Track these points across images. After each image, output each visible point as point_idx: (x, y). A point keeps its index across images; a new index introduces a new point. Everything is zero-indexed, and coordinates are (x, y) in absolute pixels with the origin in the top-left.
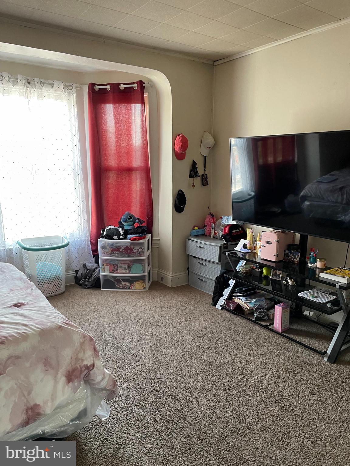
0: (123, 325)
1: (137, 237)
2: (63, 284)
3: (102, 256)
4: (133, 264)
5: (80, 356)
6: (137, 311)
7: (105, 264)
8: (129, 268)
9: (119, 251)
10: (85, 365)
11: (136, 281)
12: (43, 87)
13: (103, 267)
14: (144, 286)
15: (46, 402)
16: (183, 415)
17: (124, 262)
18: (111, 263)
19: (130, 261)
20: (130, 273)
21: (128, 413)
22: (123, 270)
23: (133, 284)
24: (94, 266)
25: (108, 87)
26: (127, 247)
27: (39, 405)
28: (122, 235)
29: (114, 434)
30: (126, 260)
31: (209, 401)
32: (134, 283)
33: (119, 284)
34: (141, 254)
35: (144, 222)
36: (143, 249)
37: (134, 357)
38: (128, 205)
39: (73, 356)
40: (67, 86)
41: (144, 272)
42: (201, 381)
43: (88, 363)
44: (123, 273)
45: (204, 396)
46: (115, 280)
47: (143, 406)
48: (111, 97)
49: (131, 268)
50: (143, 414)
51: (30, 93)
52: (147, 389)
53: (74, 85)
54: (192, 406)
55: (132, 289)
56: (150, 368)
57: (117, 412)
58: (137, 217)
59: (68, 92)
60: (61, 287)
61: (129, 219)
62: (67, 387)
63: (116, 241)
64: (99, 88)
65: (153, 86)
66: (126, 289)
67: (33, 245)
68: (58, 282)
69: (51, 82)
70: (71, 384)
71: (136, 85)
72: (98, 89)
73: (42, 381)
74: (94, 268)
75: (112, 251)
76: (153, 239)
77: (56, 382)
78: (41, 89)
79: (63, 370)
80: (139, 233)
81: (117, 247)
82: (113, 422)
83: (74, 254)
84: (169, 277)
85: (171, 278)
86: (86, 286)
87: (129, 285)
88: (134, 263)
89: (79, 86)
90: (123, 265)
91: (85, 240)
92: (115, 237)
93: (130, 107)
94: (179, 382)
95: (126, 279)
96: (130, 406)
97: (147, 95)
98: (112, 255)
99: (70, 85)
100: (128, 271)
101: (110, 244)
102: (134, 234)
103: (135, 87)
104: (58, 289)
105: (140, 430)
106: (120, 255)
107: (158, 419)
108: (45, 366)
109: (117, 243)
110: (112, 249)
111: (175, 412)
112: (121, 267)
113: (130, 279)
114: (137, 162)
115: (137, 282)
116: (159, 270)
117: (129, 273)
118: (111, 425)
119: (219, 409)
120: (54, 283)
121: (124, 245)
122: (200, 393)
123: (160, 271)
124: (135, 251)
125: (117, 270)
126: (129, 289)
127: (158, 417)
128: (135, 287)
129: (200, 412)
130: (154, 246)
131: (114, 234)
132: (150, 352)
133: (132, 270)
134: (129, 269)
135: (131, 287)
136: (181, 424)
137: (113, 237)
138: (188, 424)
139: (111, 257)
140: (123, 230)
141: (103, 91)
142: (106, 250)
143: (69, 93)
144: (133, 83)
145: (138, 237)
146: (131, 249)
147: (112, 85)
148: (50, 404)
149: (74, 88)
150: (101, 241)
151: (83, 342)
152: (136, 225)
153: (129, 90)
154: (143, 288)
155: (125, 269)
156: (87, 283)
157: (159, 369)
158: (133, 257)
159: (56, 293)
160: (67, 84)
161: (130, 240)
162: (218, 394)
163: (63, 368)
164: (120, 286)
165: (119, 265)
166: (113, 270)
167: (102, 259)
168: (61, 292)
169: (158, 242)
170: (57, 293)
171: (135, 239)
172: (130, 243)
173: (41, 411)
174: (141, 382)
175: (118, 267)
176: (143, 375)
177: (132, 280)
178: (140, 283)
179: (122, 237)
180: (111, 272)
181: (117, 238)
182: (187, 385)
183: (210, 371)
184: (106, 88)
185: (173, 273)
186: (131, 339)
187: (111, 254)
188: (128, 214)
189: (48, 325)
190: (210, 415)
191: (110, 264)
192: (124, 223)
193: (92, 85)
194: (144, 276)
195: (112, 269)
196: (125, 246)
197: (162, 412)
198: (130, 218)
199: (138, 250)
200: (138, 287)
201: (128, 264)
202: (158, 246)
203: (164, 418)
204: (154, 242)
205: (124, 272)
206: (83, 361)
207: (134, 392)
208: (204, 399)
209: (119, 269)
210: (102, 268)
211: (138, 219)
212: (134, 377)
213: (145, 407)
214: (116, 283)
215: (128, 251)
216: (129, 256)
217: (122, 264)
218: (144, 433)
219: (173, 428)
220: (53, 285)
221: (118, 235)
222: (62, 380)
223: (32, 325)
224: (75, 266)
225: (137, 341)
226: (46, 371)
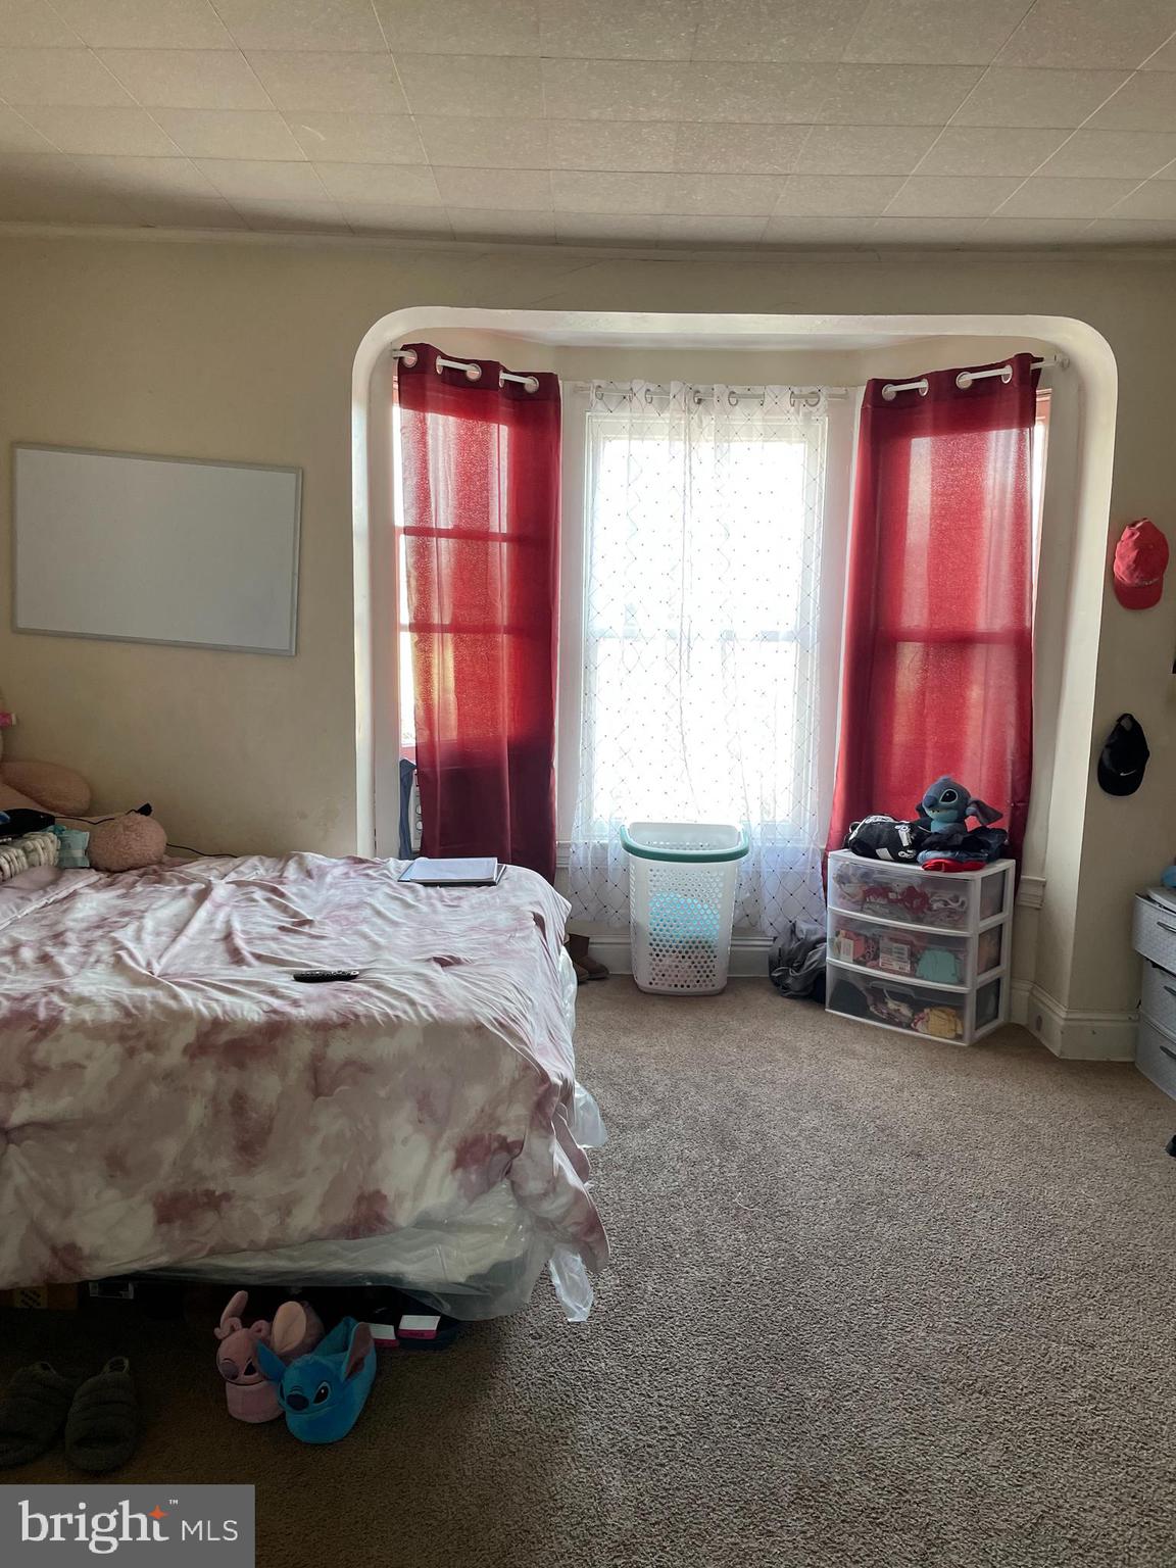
0: (810, 1120)
1: (945, 859)
2: (720, 966)
3: (835, 904)
4: (929, 949)
5: (500, 1111)
6: (884, 1097)
7: (843, 932)
8: (914, 958)
9: (887, 897)
10: (499, 1136)
11: (932, 1005)
12: (737, 407)
13: (836, 939)
14: (955, 1031)
15: (400, 1197)
16: (797, 1413)
17: (898, 936)
18: (861, 932)
19: (920, 935)
20: (915, 977)
21: (656, 1340)
22: (894, 963)
23: (921, 1015)
24: (815, 934)
25: (924, 385)
26: (911, 889)
27: (385, 1197)
28: (905, 849)
29: (588, 1374)
30: (906, 931)
31: (907, 1415)
32: (926, 1011)
33: (880, 1006)
34: (957, 917)
35: (999, 816)
36: (963, 903)
37: (778, 1214)
38: (951, 754)
39: (487, 1107)
40: (801, 396)
41: (961, 982)
42: (928, 1352)
43: (510, 1133)
44: (891, 971)
45: (903, 1393)
46: (867, 989)
47: (707, 1344)
48: (928, 416)
49: (919, 960)
50: (691, 1359)
51: (700, 427)
52: (751, 1306)
53: (824, 391)
54: (846, 1403)
55: (917, 1031)
56: (801, 1259)
57: (631, 1326)
58: (974, 797)
59: (805, 415)
60: (710, 975)
61: (943, 800)
62: (450, 1177)
63: (883, 864)
64: (898, 393)
65: (1067, 364)
66: (899, 1025)
67: (662, 843)
68: (702, 957)
69: (759, 390)
70: (459, 1172)
71: (1008, 370)
72: (894, 395)
73: (405, 1141)
74: (814, 938)
75: (867, 893)
76: (1022, 877)
77: (433, 1156)
78: (728, 415)
79: (454, 1133)
80: (953, 849)
81: (880, 884)
82: (607, 1345)
83: (770, 886)
84: (1055, 1017)
85: (1062, 1023)
86: (786, 988)
87: (910, 1015)
88: (932, 946)
89: (842, 391)
90: (895, 945)
91: (808, 850)
92: (883, 852)
93: (984, 440)
94: (856, 1328)
95: (903, 994)
96: (673, 1328)
97: (1048, 398)
98: (866, 906)
99: (813, 393)
100: (908, 968)
101: (859, 872)
102: (939, 850)
103: (1007, 376)
104: (701, 980)
105: (656, 1394)
106: (887, 911)
107: (723, 1392)
108: (420, 1109)
109: (882, 872)
110: (866, 888)
111: (781, 1395)
112: (889, 951)
113: (913, 994)
114: (990, 614)
115: (935, 1012)
116: (1035, 992)
117: (912, 975)
118: (596, 1350)
119: (921, 1448)
120: (693, 959)
121: (902, 882)
122: (898, 1379)
123: (1039, 995)
124: (935, 906)
125: (876, 957)
126: (908, 1027)
127: (726, 1386)
128: (927, 1028)
129: (856, 1427)
130: (1024, 901)
131: (881, 843)
132: (833, 1217)
133: (921, 967)
134: (912, 963)
135: (915, 1025)
136: (773, 1431)
137: (877, 851)
138: (793, 1441)
139: (861, 911)
140: (911, 833)
141: (909, 399)
142: (848, 888)
143: (808, 416)
144: (1001, 366)
145: (947, 862)
146: (925, 898)
147: (934, 378)
148: (407, 1205)
149: (822, 399)
150: (837, 859)
151: (519, 1081)
152: (972, 823)
153: (987, 389)
154: (953, 1035)
155: (900, 959)
156: (789, 981)
157: (825, 1270)
158: (932, 924)
159: (695, 990)
160: (806, 390)
161: (920, 868)
162: (957, 1408)
163: (457, 1130)
164: (882, 1013)
165: (884, 943)
166: (864, 956)
167: (835, 914)
168: (710, 988)
169: (1040, 893)
170: (697, 989)
171: (937, 867)
172: (920, 877)
173: (385, 1213)
174: (746, 1283)
175: (878, 949)
176: (766, 1268)
177: (920, 1001)
178: (944, 1016)
179: (906, 855)
180: (857, 962)
181: (889, 856)
182: (873, 1345)
183: (985, 1337)
184: (917, 389)
185: (1071, 1008)
186: (807, 1165)
187: (862, 905)
188: (947, 784)
189: (455, 1016)
190: (880, 1450)
191: (859, 935)
192: (929, 813)
193: (877, 385)
194: (961, 996)
195: (862, 951)
196: (906, 885)
197: (746, 1379)
198: (949, 797)
199: (946, 903)
200: (935, 1027)
201: (911, 944)
202: (1038, 906)
203: (740, 1395)
204: (1024, 889)
205: (896, 967)
206: (499, 1124)
207: (712, 1299)
208: (899, 1401)
209: (881, 955)
210: (832, 940)
211: (977, 803)
212: (739, 1264)
213: (709, 1347)
214: (870, 1000)
215: (913, 901)
216: (919, 921)
217: (891, 939)
218: (660, 1405)
219: (744, 1431)
220: (689, 963)
221: (894, 845)
222: (449, 1157)
223: (425, 1006)
224: (768, 923)
225: (817, 1177)
226: (420, 1122)
